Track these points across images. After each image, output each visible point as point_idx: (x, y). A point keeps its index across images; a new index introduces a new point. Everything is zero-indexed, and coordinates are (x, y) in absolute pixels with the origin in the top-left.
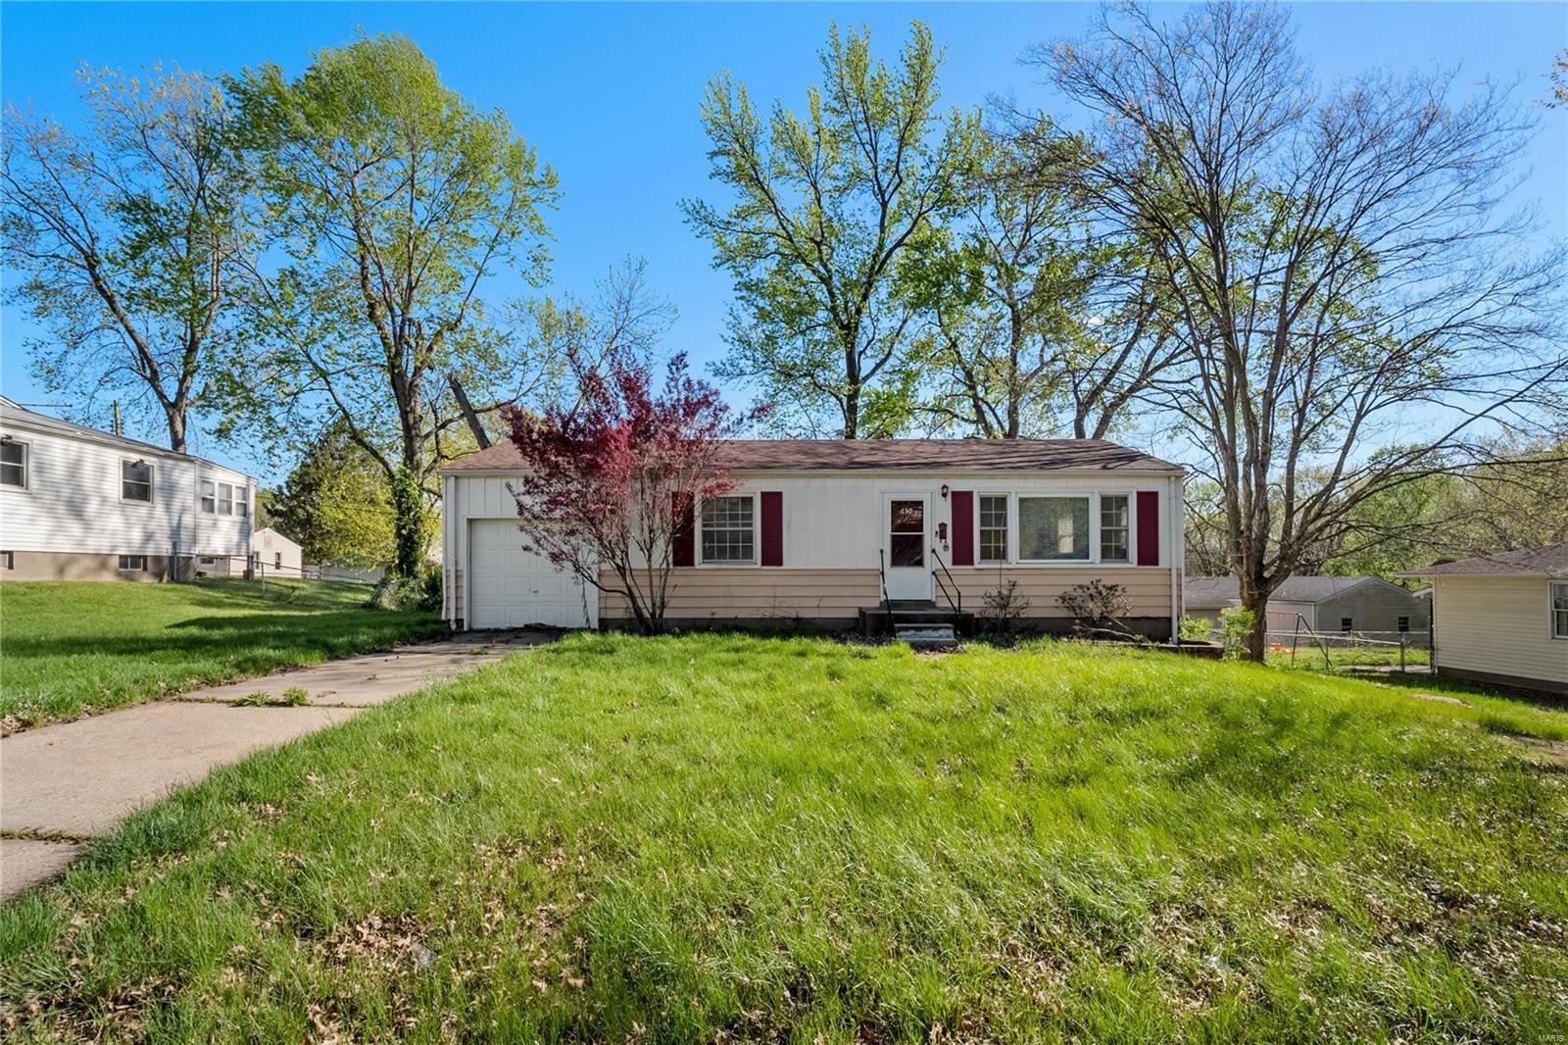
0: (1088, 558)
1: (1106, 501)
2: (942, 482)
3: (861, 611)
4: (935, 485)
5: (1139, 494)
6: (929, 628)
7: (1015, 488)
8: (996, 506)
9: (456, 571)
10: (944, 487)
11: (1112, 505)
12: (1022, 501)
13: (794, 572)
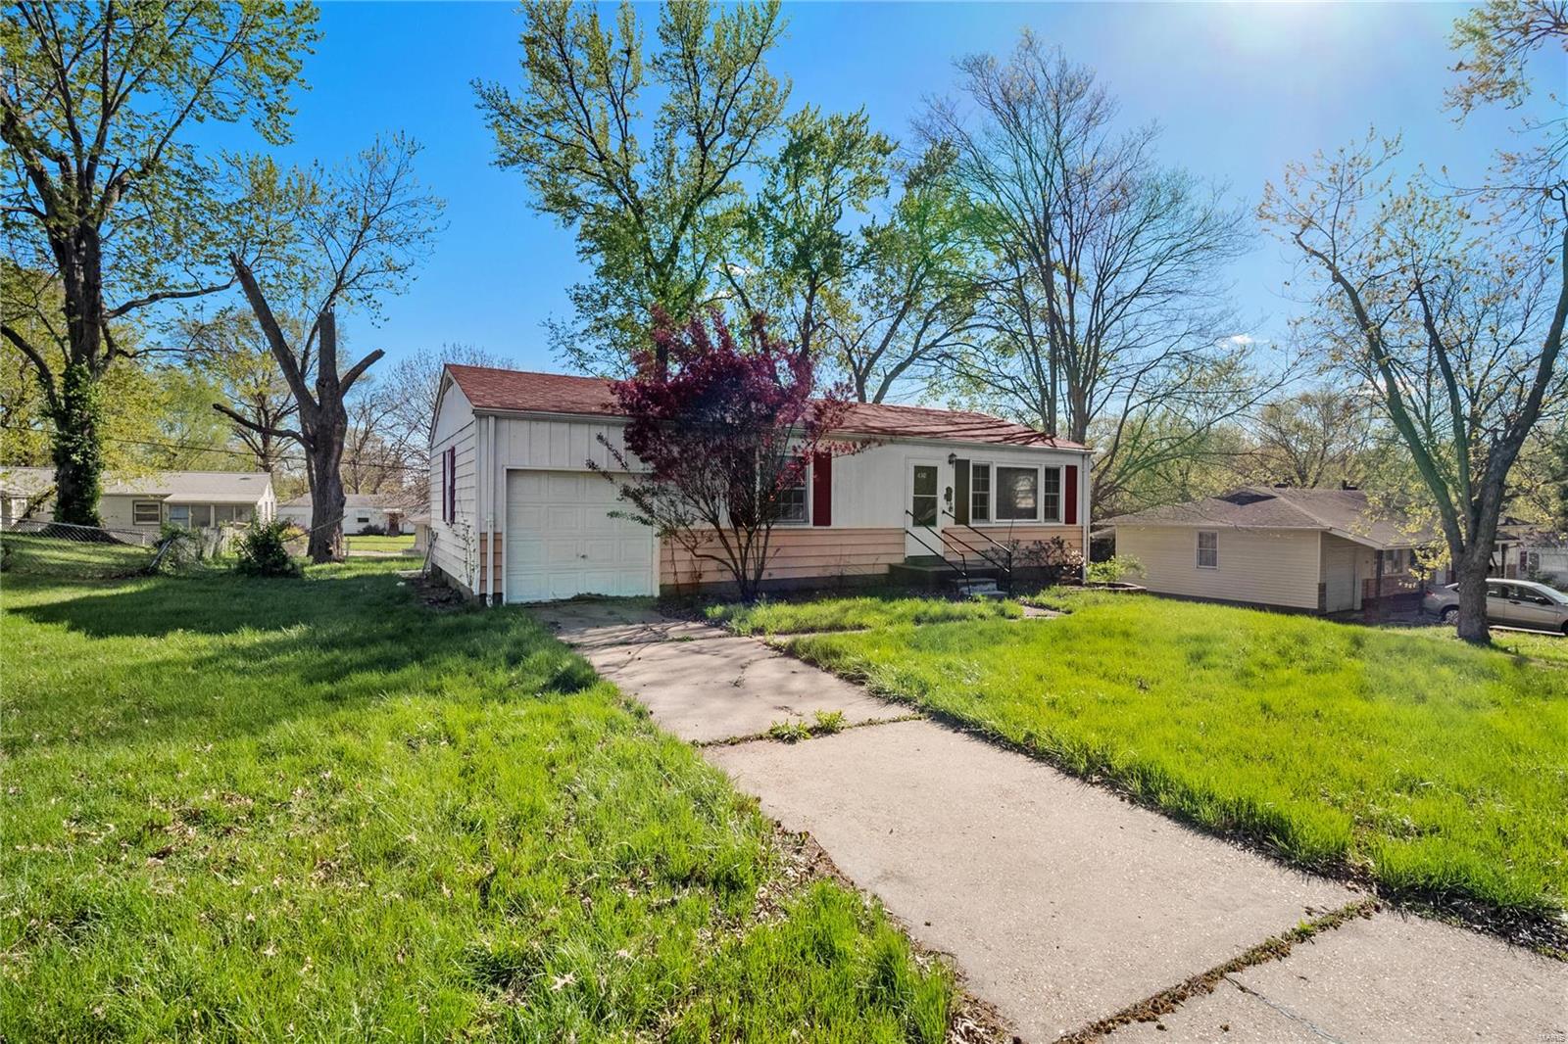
0: (1035, 517)
1: (1048, 471)
2: (950, 451)
3: (891, 567)
4: (945, 453)
5: (1067, 467)
6: (980, 583)
7: (997, 460)
8: (983, 471)
9: (495, 534)
10: (952, 455)
11: (1052, 474)
12: (999, 470)
13: (840, 532)
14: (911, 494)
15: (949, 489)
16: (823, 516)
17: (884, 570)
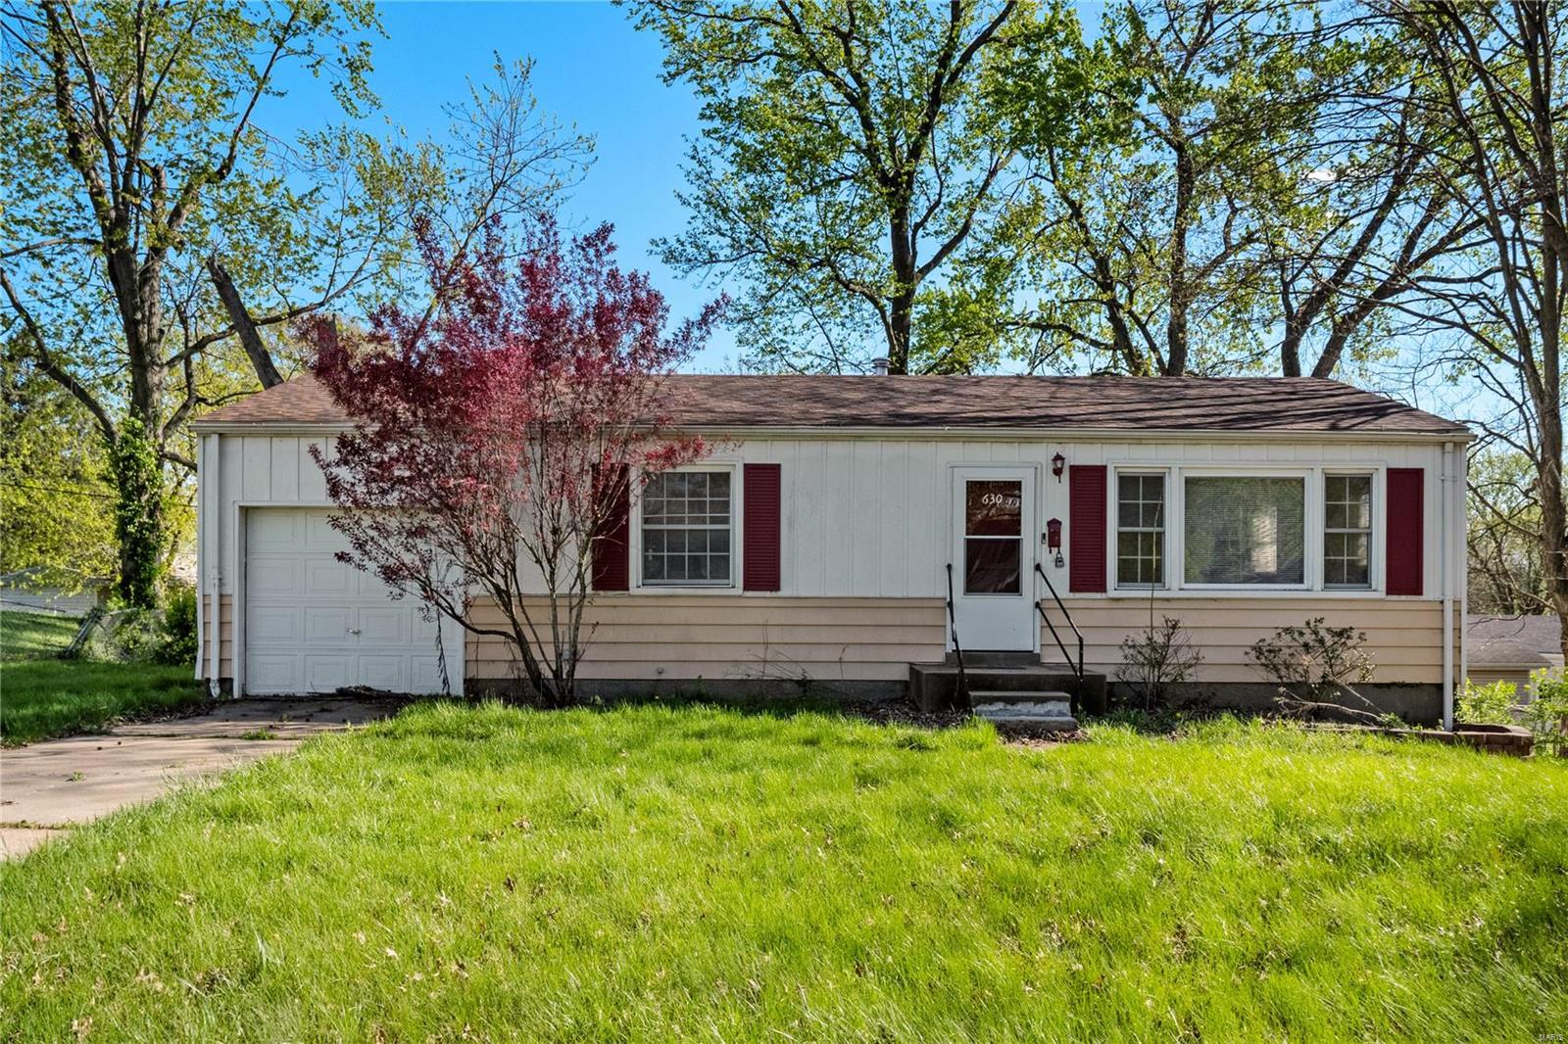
0: (1301, 580)
1: (1334, 484)
2: (1054, 449)
3: (914, 669)
4: (1042, 454)
5: (1391, 472)
6: (1029, 699)
7: (1179, 461)
8: (1146, 489)
9: (221, 596)
10: (1058, 458)
11: (1343, 490)
12: (1190, 483)
13: (799, 602)
14: (960, 535)
15: (1054, 524)
16: (763, 572)
17: (901, 674)
